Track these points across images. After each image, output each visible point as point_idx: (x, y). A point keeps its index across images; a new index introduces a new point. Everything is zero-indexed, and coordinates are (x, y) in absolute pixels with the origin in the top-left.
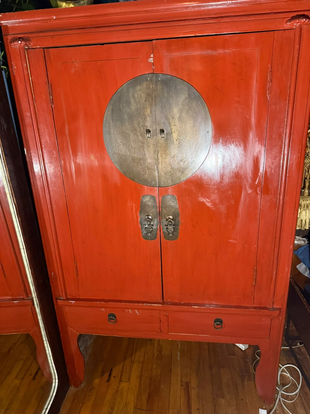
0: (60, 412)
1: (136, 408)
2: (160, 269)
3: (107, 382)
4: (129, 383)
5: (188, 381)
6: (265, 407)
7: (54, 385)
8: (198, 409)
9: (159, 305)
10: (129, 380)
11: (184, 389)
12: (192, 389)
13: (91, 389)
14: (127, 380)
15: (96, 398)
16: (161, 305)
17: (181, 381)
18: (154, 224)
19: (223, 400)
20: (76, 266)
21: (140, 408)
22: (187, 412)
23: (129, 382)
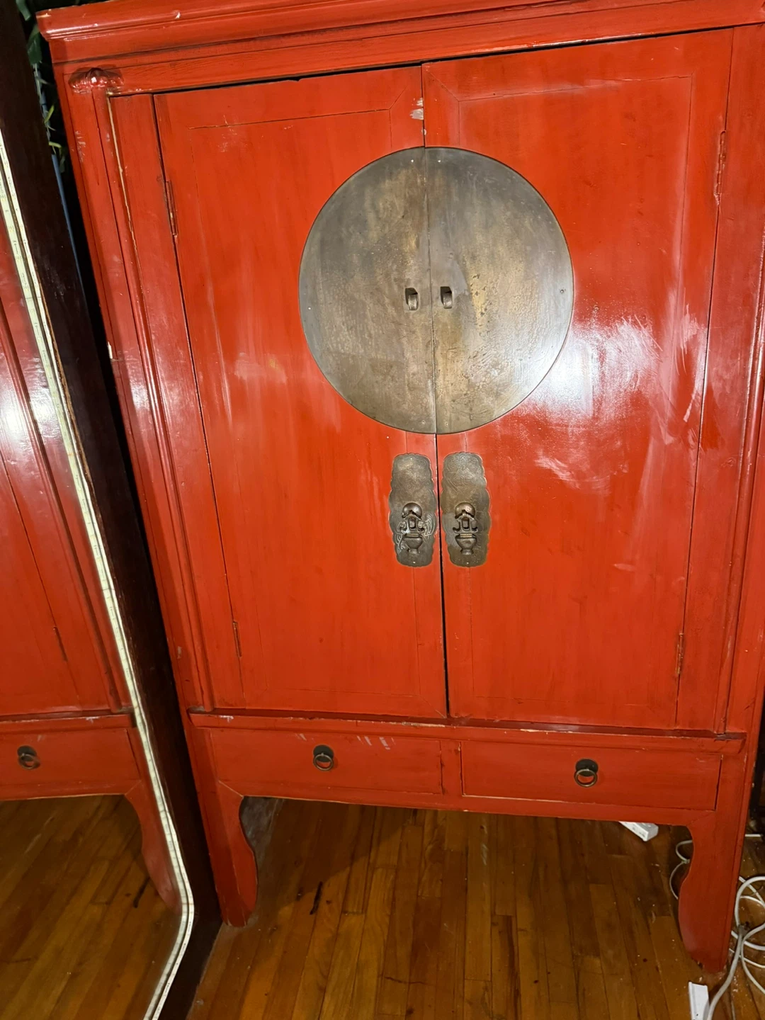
0: (201, 982)
1: (382, 975)
2: (442, 637)
3: (311, 913)
4: (366, 916)
5: (509, 915)
6: (703, 978)
7: (184, 918)
8: (536, 982)
9: (440, 726)
10: (364, 909)
11: (500, 932)
12: (519, 933)
13: (273, 930)
14: (361, 911)
15: (285, 952)
16: (444, 726)
17: (493, 914)
18: (426, 525)
19: (597, 962)
20: (236, 630)
21: (393, 977)
22: (509, 989)
23: (364, 916)
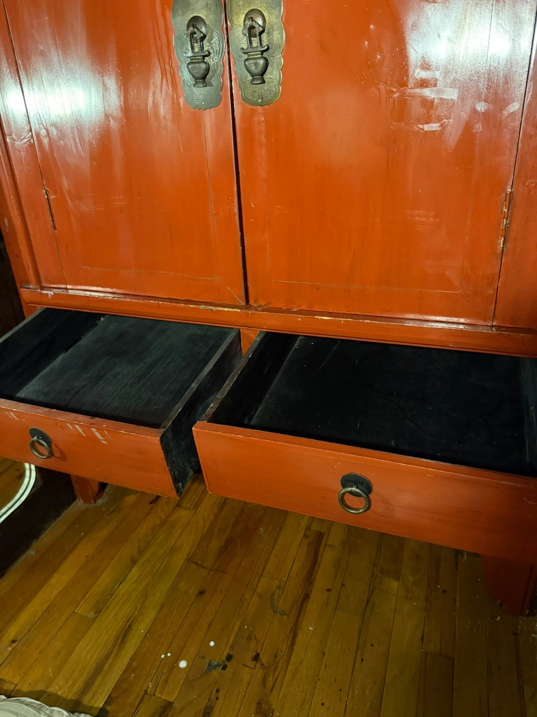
0: (40, 538)
1: (190, 560)
3: (151, 503)
4: (195, 512)
5: (322, 531)
6: (501, 618)
8: (329, 590)
10: (197, 506)
11: (309, 544)
12: (327, 547)
13: (114, 511)
14: (192, 507)
15: (117, 528)
17: (308, 528)
18: (212, 48)
19: (395, 584)
20: (48, 198)
21: (199, 563)
22: (300, 591)
23: (194, 510)
